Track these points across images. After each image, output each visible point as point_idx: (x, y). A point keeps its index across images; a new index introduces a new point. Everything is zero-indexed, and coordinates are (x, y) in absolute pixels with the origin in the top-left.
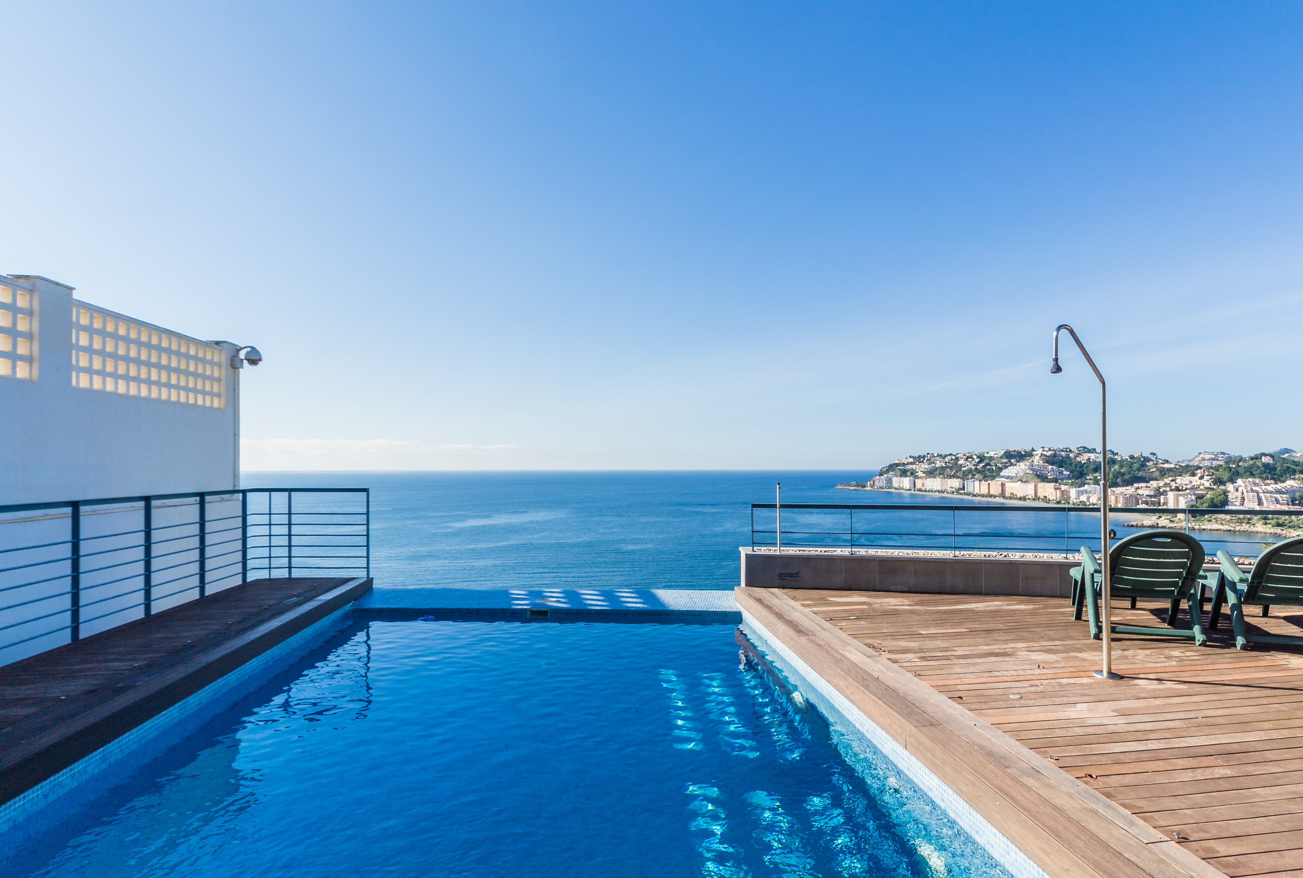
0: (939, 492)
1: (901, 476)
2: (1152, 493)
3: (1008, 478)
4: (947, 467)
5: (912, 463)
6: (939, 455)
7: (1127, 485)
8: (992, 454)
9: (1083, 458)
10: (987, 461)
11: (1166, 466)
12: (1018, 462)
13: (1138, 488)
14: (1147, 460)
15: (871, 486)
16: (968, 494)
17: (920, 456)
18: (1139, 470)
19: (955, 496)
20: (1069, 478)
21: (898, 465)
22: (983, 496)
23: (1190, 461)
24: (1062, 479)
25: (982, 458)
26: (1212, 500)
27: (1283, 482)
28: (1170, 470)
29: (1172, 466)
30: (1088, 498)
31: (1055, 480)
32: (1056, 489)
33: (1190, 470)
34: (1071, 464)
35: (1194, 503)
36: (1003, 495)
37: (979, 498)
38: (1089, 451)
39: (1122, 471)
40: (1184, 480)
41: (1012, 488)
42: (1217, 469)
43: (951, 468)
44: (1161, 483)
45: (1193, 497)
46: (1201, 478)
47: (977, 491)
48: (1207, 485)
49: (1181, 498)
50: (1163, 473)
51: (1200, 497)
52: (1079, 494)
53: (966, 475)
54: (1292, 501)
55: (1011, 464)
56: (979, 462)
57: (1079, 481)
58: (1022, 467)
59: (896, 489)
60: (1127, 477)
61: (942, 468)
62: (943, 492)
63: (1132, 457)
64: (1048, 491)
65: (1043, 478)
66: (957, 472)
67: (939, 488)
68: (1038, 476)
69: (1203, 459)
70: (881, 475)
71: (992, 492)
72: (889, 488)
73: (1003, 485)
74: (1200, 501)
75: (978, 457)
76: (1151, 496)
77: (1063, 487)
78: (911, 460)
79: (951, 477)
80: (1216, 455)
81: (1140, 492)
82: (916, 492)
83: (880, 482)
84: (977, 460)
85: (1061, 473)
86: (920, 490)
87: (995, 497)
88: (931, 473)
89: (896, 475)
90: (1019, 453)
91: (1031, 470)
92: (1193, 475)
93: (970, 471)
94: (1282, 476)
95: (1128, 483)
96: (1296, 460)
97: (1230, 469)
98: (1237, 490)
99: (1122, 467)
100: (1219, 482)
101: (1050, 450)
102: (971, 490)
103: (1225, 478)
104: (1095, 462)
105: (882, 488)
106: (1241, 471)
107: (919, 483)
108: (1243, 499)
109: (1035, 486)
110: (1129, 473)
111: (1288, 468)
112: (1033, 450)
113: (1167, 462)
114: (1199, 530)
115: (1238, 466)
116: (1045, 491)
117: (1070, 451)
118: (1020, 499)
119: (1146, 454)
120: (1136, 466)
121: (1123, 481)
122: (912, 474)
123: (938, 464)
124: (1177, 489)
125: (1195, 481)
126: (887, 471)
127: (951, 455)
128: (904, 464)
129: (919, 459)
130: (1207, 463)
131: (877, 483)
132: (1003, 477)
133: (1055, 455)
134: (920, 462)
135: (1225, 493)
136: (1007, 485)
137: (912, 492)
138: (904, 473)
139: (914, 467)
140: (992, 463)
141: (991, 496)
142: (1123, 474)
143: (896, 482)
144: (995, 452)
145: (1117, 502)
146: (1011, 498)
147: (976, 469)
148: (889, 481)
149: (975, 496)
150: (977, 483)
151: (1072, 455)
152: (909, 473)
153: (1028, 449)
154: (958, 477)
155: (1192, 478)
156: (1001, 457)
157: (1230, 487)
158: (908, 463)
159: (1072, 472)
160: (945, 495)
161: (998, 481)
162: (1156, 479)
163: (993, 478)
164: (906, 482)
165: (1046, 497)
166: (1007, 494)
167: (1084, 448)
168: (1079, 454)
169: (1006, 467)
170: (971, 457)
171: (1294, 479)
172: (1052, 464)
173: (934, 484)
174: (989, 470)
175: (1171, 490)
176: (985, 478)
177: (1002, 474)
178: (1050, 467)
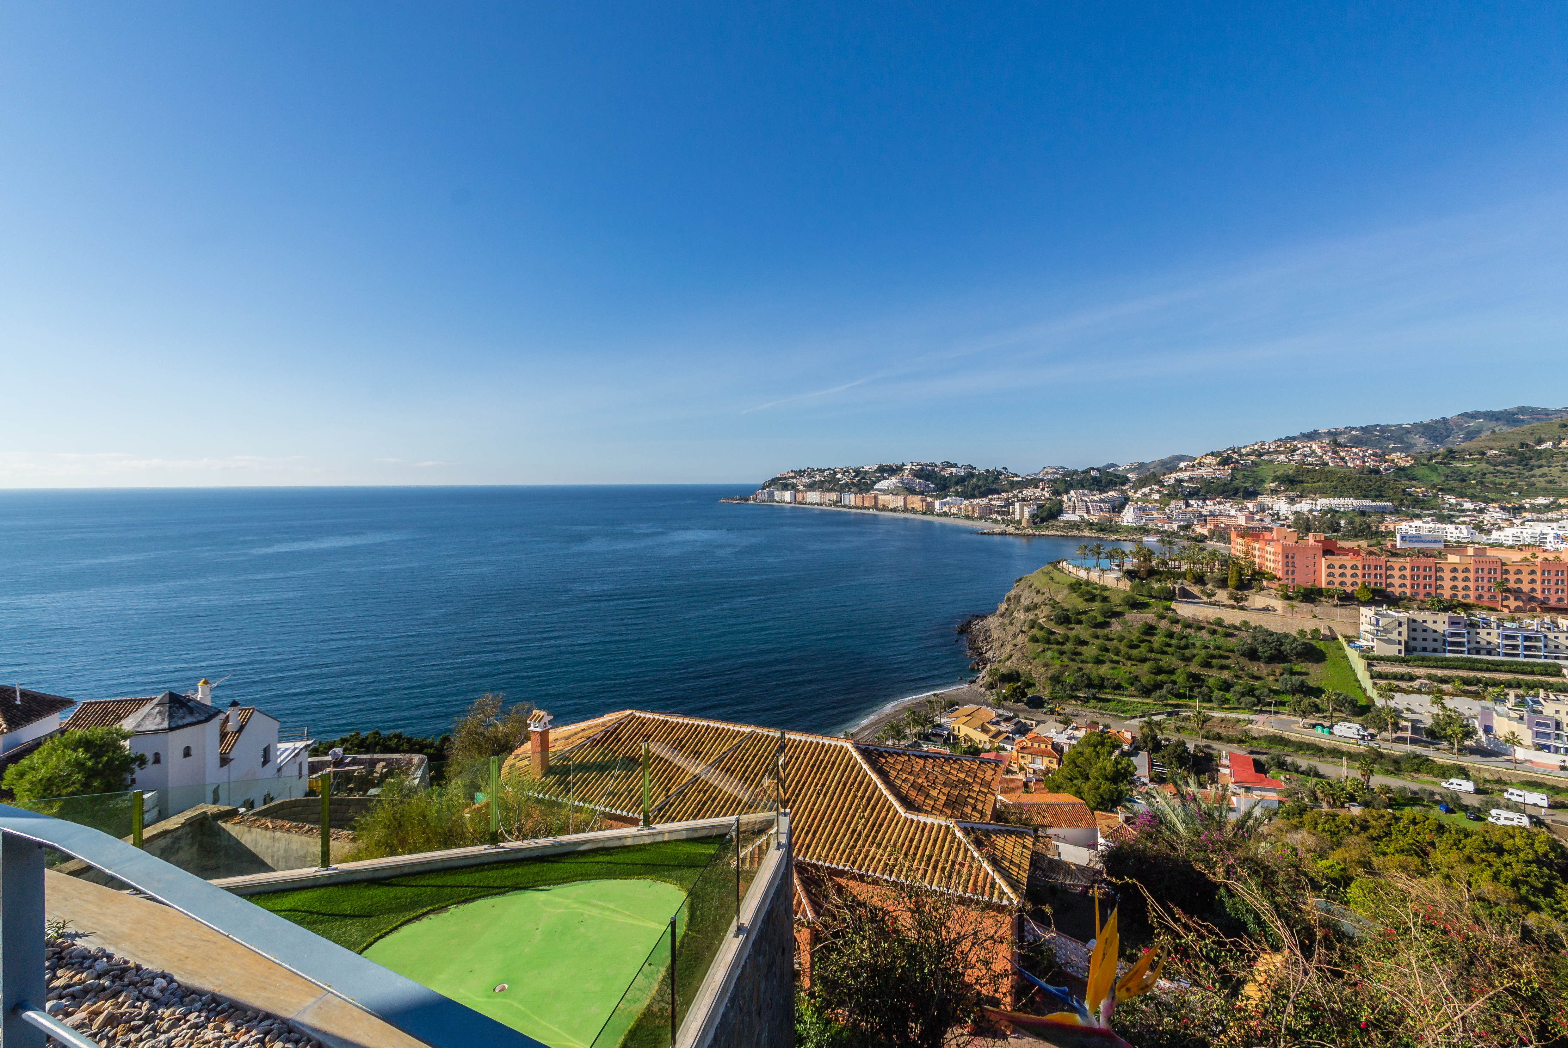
0: (817, 504)
1: (783, 490)
2: (1003, 504)
3: (880, 490)
4: (826, 481)
5: (793, 478)
6: (818, 470)
7: (983, 497)
8: (867, 468)
9: (946, 473)
10: (862, 475)
11: (1015, 479)
12: (890, 475)
13: (991, 499)
14: (1000, 473)
15: (754, 500)
16: (845, 506)
17: (801, 471)
18: (993, 482)
19: (833, 508)
20: (934, 490)
21: (779, 479)
22: (858, 508)
23: (1036, 474)
24: (928, 492)
25: (857, 472)
26: (1050, 509)
27: (1107, 492)
28: (1018, 482)
29: (1020, 479)
30: (950, 508)
31: (922, 493)
32: (922, 501)
33: (1033, 482)
34: (936, 478)
35: (1036, 512)
36: (876, 507)
37: (854, 510)
38: (952, 466)
39: (979, 484)
40: (1028, 492)
41: (884, 500)
42: (1055, 481)
43: (829, 482)
44: (1011, 495)
45: (1035, 507)
46: (1043, 489)
47: (853, 503)
48: (1047, 496)
49: (1026, 509)
50: (1013, 485)
51: (1040, 507)
52: (942, 505)
53: (843, 489)
54: (1113, 509)
55: (885, 478)
56: (855, 476)
57: (942, 493)
58: (892, 482)
59: (778, 502)
60: (983, 489)
61: (821, 481)
62: (821, 504)
63: (987, 471)
64: (916, 502)
65: (911, 491)
66: (835, 485)
67: (818, 501)
68: (907, 489)
69: (1047, 473)
70: (763, 489)
71: (866, 504)
72: (771, 501)
73: (876, 497)
74: (1040, 510)
75: (854, 471)
76: (1001, 507)
77: (929, 500)
78: (793, 474)
79: (829, 490)
80: (1057, 469)
81: (993, 503)
82: (797, 505)
83: (763, 495)
84: (853, 474)
85: (927, 486)
86: (800, 503)
87: (869, 508)
88: (811, 487)
89: (778, 490)
90: (891, 467)
91: (902, 483)
92: (1036, 487)
93: (847, 484)
94: (1106, 487)
95: (984, 495)
96: (1118, 473)
97: (1066, 481)
98: (1070, 500)
99: (979, 480)
100: (1056, 493)
101: (918, 465)
102: (847, 502)
103: (1062, 490)
104: (956, 476)
105: (764, 501)
106: (1074, 483)
107: (799, 497)
108: (1075, 507)
109: (905, 499)
110: (985, 485)
111: (1111, 480)
112: (903, 465)
113: (1016, 475)
114: (1039, 535)
115: (1072, 479)
116: (913, 503)
117: (936, 466)
118: (891, 510)
119: (999, 469)
120: (990, 479)
121: (980, 493)
122: (793, 488)
123: (818, 478)
124: (1023, 500)
125: (1038, 492)
126: (769, 486)
127: (829, 469)
128: (785, 478)
129: (800, 473)
130: (1049, 477)
131: (759, 496)
132: (876, 490)
133: (922, 470)
134: (801, 476)
135: (1061, 502)
136: (880, 497)
137: (793, 505)
138: (785, 487)
139: (794, 481)
140: (867, 477)
141: (865, 508)
142: (980, 487)
143: (777, 495)
144: (869, 467)
145: (973, 512)
146: (883, 510)
147: (853, 483)
148: (771, 494)
149: (850, 508)
150: (853, 496)
151: (937, 470)
152: (790, 487)
153: (899, 463)
154: (835, 491)
155: (1035, 490)
156: (875, 472)
157: (1065, 498)
158: (790, 478)
159: (936, 485)
160: (824, 507)
161: (873, 493)
162: (1007, 492)
163: (868, 491)
164: (788, 496)
165: (913, 508)
166: (880, 506)
167: (948, 463)
168: (943, 469)
169: (879, 481)
170: (848, 471)
171: (1115, 490)
172: (919, 478)
173: (813, 497)
174: (864, 483)
175: (1018, 501)
176: (861, 491)
177: (875, 487)
178: (918, 481)
